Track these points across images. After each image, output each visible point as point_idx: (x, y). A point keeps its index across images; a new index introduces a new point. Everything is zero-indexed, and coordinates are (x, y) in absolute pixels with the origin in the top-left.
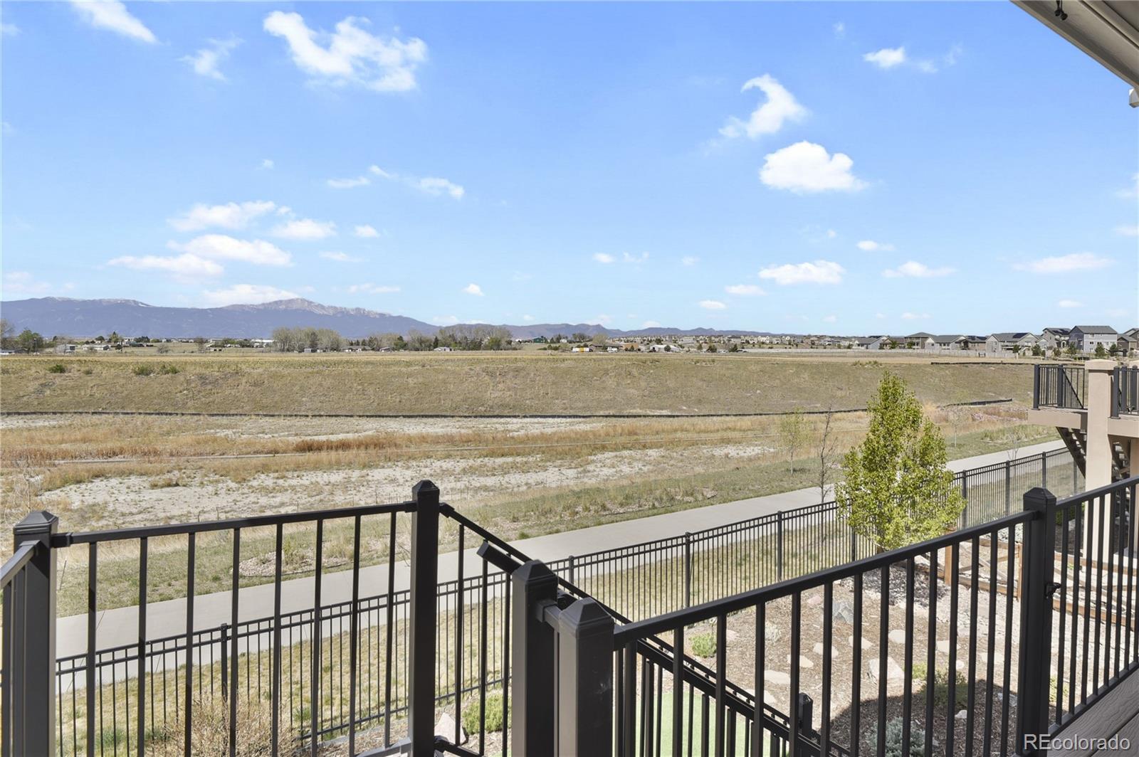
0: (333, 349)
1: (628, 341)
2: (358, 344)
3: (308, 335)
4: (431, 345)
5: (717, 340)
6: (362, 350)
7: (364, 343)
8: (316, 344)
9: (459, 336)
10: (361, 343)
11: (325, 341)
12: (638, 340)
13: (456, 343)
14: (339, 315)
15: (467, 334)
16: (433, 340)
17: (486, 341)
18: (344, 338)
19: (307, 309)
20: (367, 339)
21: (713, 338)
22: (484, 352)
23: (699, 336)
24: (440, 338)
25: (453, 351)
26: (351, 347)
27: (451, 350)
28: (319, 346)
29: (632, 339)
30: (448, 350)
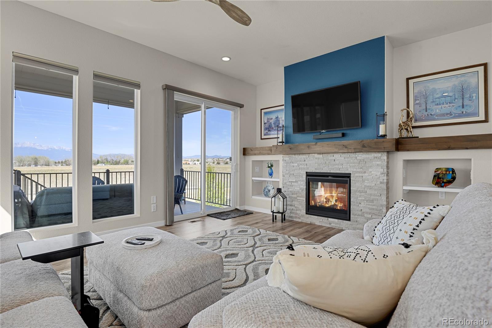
0: (46, 165)
1: (185, 161)
2: (59, 163)
3: (33, 159)
4: (95, 163)
5: (221, 160)
6: (61, 165)
7: (62, 162)
8: (37, 163)
9: (109, 159)
10: (60, 162)
11: (42, 162)
12: (190, 160)
13: (108, 162)
14: (50, 150)
15: (113, 158)
16: (97, 161)
17: (122, 161)
18: (52, 160)
19: (33, 147)
20: (64, 161)
21: (220, 159)
22: (120, 165)
23: (214, 158)
24: (100, 160)
25: (106, 165)
26: (56, 164)
27: (105, 165)
28: (39, 164)
29: (187, 160)
30: (104, 165)
